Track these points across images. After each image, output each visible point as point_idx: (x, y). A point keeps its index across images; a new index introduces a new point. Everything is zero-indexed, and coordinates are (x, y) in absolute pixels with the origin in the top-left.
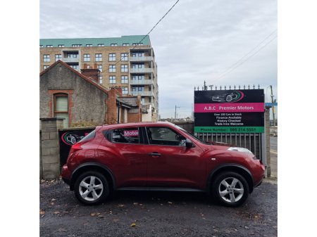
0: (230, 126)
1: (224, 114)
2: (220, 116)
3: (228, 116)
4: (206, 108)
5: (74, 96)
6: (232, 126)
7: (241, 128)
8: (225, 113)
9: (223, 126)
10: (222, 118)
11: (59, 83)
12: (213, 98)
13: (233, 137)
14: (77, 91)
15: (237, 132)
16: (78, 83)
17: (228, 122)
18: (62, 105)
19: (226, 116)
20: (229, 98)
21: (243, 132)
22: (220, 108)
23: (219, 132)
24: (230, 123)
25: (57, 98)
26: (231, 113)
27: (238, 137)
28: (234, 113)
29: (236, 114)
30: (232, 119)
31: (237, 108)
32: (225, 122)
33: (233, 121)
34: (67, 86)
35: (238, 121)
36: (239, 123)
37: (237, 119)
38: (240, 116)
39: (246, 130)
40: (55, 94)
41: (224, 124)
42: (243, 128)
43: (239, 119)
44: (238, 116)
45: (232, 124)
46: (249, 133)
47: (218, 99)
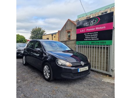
1: (89, 34)
2: (87, 35)
3: (90, 35)
4: (81, 31)
5: (72, 32)
6: (93, 40)
7: (97, 41)
11: (68, 28)
12: (84, 24)
13: (93, 47)
14: (73, 30)
15: (95, 44)
16: (73, 25)
17: (90, 38)
20: (92, 23)
21: (98, 44)
22: (87, 30)
23: (87, 44)
24: (91, 39)
26: (92, 32)
27: (96, 47)
30: (92, 36)
31: (95, 29)
32: (89, 38)
33: (93, 37)
34: (70, 28)
35: (96, 37)
36: (96, 38)
37: (95, 36)
38: (97, 34)
39: (100, 43)
40: (67, 32)
41: (89, 39)
42: (98, 41)
43: (96, 36)
44: (96, 34)
45: (92, 39)
46: (102, 45)
47: (86, 25)
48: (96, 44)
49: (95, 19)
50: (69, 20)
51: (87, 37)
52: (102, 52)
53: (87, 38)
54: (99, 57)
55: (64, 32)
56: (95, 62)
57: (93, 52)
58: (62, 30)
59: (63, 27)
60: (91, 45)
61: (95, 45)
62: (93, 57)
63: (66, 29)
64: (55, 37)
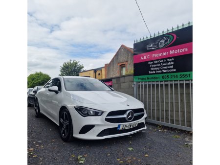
0: (162, 73)
1: (156, 62)
2: (153, 64)
3: (160, 63)
4: (142, 58)
5: (128, 65)
6: (165, 73)
7: (173, 74)
8: (158, 60)
9: (156, 74)
10: (155, 66)
12: (148, 46)
13: (165, 85)
15: (170, 79)
17: (160, 70)
18: (124, 69)
19: (158, 63)
20: (162, 44)
21: (176, 79)
22: (154, 55)
23: (154, 80)
24: (162, 70)
25: (122, 67)
26: (163, 59)
27: (171, 85)
28: (166, 59)
29: (168, 60)
30: (164, 66)
31: (169, 53)
32: (157, 70)
33: (165, 68)
34: (125, 59)
35: (170, 67)
36: (171, 69)
37: (169, 65)
38: (172, 61)
39: (179, 76)
40: (120, 66)
41: (157, 72)
42: (175, 74)
43: (171, 65)
44: (170, 62)
45: (164, 71)
46: (183, 80)
47: (151, 47)
48: (172, 79)
49: (168, 37)
50: (122, 46)
51: (154, 67)
52: (183, 94)
53: (154, 69)
54: (178, 103)
55: (115, 66)
56: (172, 111)
57: (167, 94)
58: (112, 63)
59: (114, 58)
60: (162, 81)
61: (170, 81)
62: (167, 103)
63: (119, 61)
64: (99, 74)
